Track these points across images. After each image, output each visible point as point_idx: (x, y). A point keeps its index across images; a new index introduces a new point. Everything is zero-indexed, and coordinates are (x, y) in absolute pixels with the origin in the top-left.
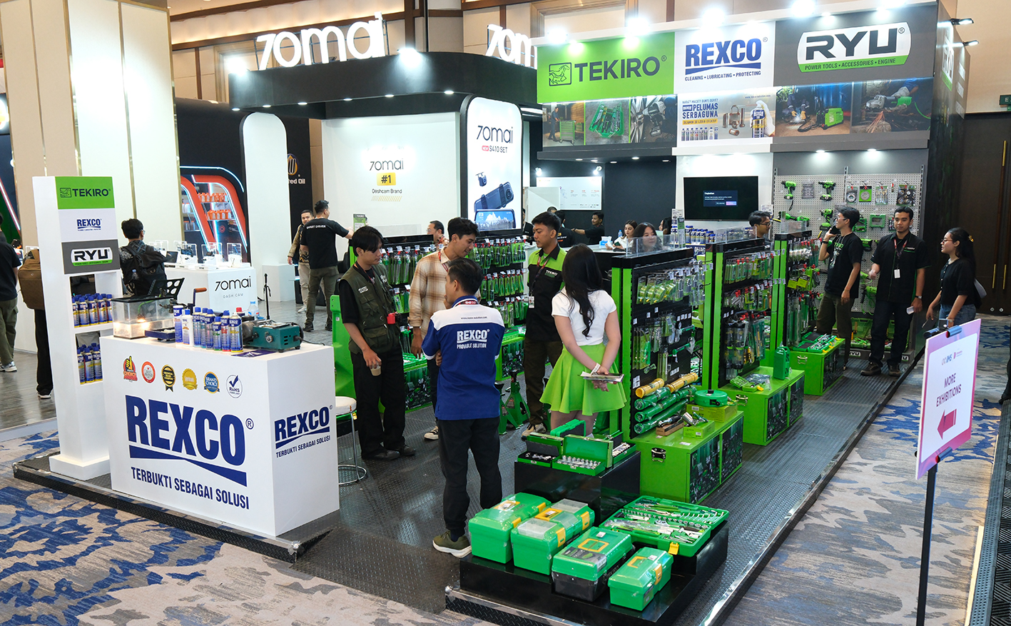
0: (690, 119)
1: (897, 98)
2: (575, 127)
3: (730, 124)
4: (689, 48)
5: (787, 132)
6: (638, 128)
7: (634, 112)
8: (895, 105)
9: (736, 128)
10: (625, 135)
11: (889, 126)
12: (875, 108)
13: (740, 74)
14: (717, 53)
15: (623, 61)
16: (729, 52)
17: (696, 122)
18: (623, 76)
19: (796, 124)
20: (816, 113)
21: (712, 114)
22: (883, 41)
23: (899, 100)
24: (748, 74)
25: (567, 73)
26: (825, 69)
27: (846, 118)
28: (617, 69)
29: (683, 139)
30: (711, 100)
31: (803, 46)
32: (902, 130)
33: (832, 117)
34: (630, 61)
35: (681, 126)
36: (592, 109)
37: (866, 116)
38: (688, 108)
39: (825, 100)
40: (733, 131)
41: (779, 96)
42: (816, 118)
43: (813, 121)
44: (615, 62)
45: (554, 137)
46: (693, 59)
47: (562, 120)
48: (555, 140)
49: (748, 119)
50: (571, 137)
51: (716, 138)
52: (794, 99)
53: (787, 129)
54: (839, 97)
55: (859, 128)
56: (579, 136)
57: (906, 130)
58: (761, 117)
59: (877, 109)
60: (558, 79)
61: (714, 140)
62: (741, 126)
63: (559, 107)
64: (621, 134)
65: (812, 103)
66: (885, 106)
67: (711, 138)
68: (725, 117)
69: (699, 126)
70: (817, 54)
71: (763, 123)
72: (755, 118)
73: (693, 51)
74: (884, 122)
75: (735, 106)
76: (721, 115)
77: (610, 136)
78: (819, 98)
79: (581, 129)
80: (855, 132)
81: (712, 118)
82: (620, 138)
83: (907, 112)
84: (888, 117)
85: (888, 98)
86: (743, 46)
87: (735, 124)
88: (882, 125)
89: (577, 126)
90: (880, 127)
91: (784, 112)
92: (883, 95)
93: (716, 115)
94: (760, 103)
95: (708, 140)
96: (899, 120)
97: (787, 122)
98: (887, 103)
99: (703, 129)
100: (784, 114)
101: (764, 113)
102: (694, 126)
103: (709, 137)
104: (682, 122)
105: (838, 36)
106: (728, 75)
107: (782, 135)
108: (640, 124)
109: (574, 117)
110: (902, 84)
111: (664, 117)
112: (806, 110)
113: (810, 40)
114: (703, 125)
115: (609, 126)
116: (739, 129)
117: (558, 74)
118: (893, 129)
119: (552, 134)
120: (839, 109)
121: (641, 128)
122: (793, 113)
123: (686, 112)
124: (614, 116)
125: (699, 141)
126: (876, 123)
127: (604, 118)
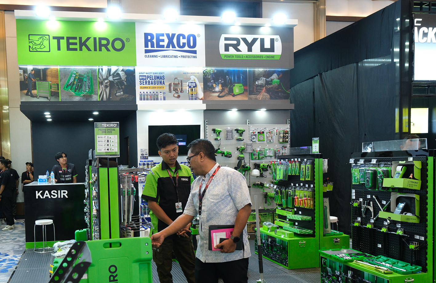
0: (145, 86)
1: (272, 80)
2: (51, 87)
3: (174, 90)
4: (146, 35)
5: (210, 98)
6: (105, 90)
7: (101, 78)
8: (271, 84)
9: (177, 93)
10: (95, 94)
11: (269, 96)
12: (261, 85)
13: (183, 57)
14: (166, 41)
15: (95, 39)
16: (175, 41)
17: (150, 88)
18: (95, 50)
19: (216, 92)
20: (228, 86)
21: (161, 83)
22: (267, 45)
23: (273, 81)
24: (189, 57)
25: (46, 43)
26: (236, 58)
27: (245, 90)
28: (90, 44)
29: (141, 99)
30: (160, 73)
31: (222, 43)
32: (276, 99)
33: (237, 89)
34: (101, 39)
35: (139, 90)
36: (66, 73)
37: (256, 89)
38: (143, 77)
39: (232, 78)
40: (176, 95)
41: (205, 74)
42: (228, 89)
43: (226, 91)
44: (88, 39)
45: (31, 93)
46: (149, 43)
47: (38, 81)
48: (32, 96)
49: (186, 88)
50: (48, 95)
51: (164, 99)
52: (214, 76)
53: (211, 96)
54: (240, 77)
55: (253, 96)
56: (55, 94)
57: (278, 99)
58: (194, 87)
59: (261, 86)
60: (37, 47)
61: (163, 101)
62: (181, 92)
63: (34, 69)
64: (91, 94)
65: (225, 79)
66: (266, 84)
67: (161, 99)
68: (170, 85)
69: (152, 90)
70: (231, 48)
71: (196, 91)
72: (190, 87)
73: (149, 38)
74: (266, 94)
75: (176, 78)
76: (167, 84)
77: (82, 95)
78: (229, 77)
79: (57, 89)
80: (251, 99)
81: (161, 86)
82: (91, 96)
83: (278, 89)
84: (268, 91)
85: (267, 79)
86: (184, 38)
87: (177, 90)
88: (265, 95)
89: (52, 86)
90: (264, 97)
91: (209, 84)
92: (264, 77)
93: (164, 83)
94: (193, 78)
95: (159, 101)
96: (274, 93)
97: (211, 91)
98: (267, 83)
99: (155, 93)
100: (209, 86)
101: (196, 84)
102: (148, 90)
103: (159, 99)
104: (139, 88)
105: (242, 39)
106: (175, 57)
107: (208, 99)
108: (106, 87)
109: (49, 79)
110: (274, 72)
111: (125, 83)
112: (222, 84)
113: (226, 39)
114: (155, 90)
115: (81, 87)
116: (180, 94)
117: (38, 43)
118: (271, 98)
119: (29, 91)
120: (241, 85)
121: (108, 90)
122: (214, 85)
123: (142, 80)
124: (85, 80)
125: (152, 101)
126: (262, 94)
127: (76, 81)
